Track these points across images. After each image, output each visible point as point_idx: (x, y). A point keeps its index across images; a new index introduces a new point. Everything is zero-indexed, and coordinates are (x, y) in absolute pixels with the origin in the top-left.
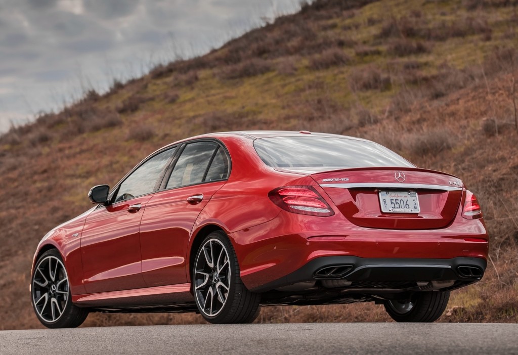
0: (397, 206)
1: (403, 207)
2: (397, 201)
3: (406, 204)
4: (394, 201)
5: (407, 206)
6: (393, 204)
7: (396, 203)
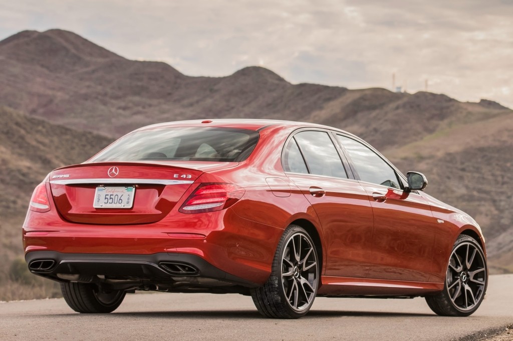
0: (110, 201)
1: (116, 202)
2: (112, 197)
3: (120, 199)
4: (108, 197)
5: (120, 201)
6: (107, 199)
7: (110, 198)
